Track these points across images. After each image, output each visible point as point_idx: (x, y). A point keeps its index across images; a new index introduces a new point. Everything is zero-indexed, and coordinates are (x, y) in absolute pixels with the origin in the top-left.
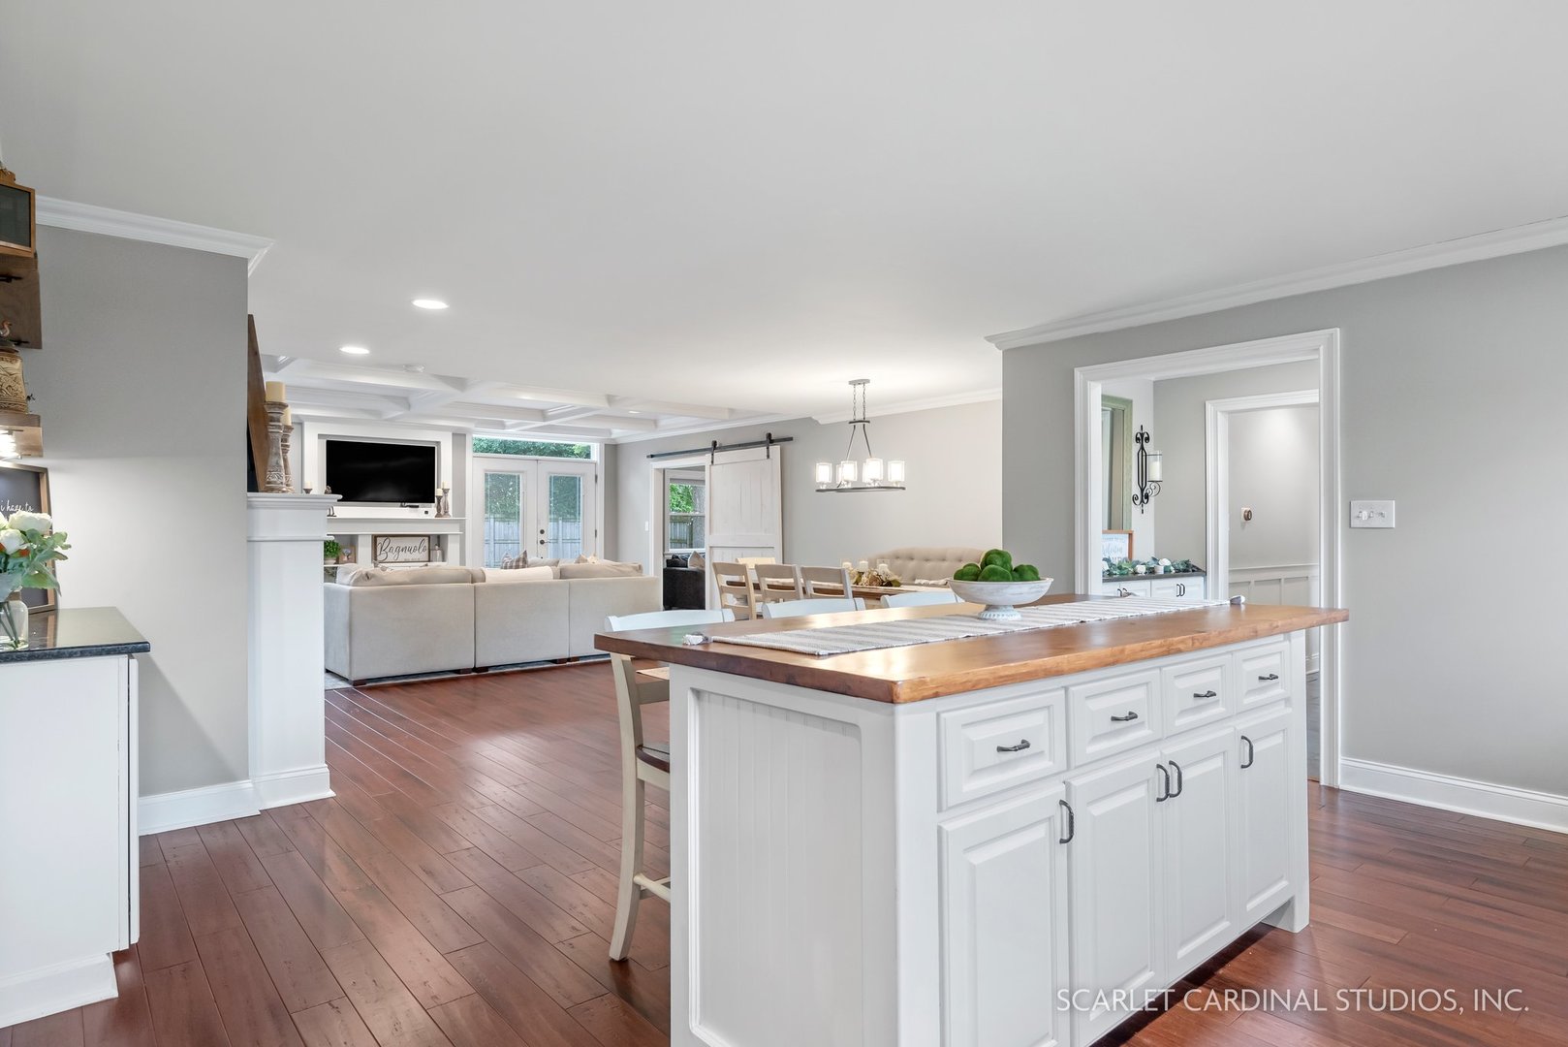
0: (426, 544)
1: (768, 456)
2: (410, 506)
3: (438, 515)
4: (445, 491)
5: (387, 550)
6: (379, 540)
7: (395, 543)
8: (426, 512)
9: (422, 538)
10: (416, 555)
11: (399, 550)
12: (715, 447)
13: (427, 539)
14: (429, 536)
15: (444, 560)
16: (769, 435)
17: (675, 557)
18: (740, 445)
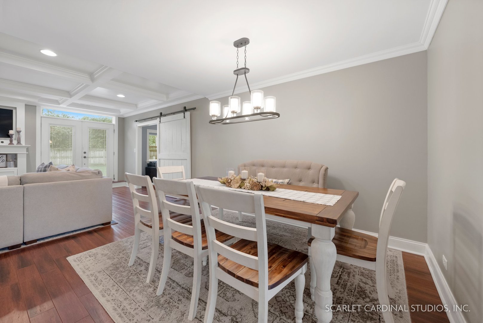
0: (4, 158)
1: (184, 117)
3: (11, 144)
4: (18, 132)
8: (2, 142)
12: (161, 115)
13: (5, 155)
15: (16, 166)
16: (185, 108)
17: (151, 163)
18: (172, 113)
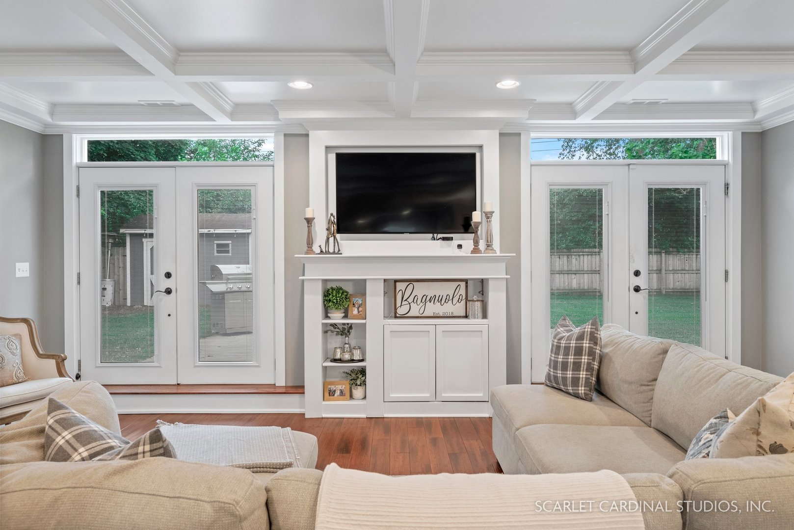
0: (462, 291)
2: (444, 239)
3: (476, 250)
4: (488, 215)
5: (410, 300)
6: (400, 286)
7: (420, 290)
8: (460, 246)
9: (458, 283)
10: (448, 308)
11: (426, 300)
13: (463, 284)
14: (466, 281)
15: (485, 316)
